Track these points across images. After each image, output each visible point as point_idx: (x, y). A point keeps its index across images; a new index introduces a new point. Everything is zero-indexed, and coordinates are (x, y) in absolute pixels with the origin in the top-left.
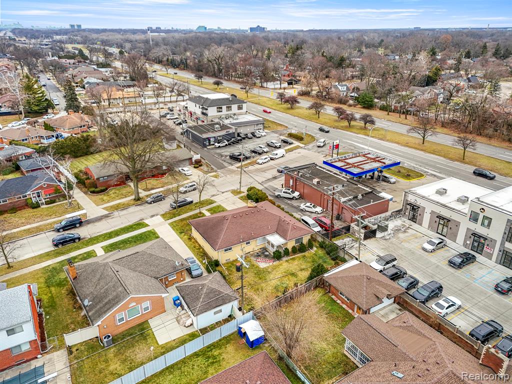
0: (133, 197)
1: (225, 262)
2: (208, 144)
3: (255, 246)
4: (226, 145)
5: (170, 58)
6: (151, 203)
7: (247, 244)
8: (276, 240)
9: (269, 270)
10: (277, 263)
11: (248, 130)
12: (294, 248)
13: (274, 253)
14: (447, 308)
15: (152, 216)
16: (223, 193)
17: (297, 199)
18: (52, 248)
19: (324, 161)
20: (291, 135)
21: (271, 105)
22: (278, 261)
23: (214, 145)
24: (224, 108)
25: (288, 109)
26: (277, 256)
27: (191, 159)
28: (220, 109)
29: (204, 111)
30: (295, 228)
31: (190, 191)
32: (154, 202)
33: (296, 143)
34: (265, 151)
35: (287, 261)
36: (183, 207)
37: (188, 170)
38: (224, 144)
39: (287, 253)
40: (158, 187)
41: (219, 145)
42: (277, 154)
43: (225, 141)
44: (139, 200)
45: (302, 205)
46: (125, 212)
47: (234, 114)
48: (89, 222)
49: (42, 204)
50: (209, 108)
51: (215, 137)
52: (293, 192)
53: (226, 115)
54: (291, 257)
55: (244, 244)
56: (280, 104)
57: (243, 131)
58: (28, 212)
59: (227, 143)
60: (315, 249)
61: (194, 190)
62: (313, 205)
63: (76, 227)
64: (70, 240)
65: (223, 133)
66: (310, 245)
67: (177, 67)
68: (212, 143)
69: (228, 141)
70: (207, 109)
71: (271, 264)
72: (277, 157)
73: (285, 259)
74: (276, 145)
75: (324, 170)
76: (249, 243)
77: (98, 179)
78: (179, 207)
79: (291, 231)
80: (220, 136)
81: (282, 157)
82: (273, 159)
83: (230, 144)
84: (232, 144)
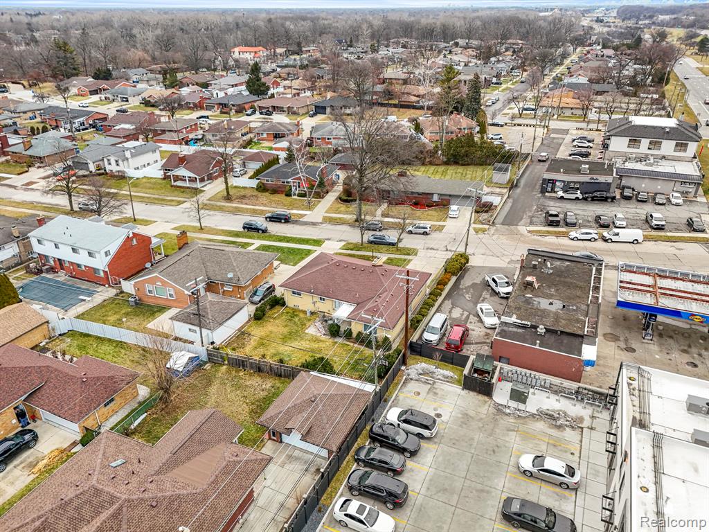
2: (549, 189)
3: (331, 307)
4: (577, 198)
7: (321, 299)
9: (306, 338)
10: (326, 337)
11: (657, 187)
12: (360, 334)
14: (346, 515)
15: (341, 241)
16: (447, 250)
18: (242, 230)
23: (557, 193)
24: (645, 142)
26: (332, 331)
27: (479, 199)
28: (634, 142)
30: (373, 310)
38: (573, 196)
39: (347, 335)
41: (564, 194)
42: (617, 234)
43: (579, 192)
44: (358, 221)
46: (333, 227)
48: (296, 222)
49: (295, 194)
51: (564, 182)
54: (348, 343)
55: (317, 298)
58: (281, 197)
59: (579, 195)
63: (281, 222)
64: (254, 229)
68: (556, 189)
69: (584, 193)
70: (609, 139)
71: (320, 335)
76: (324, 300)
78: (375, 243)
79: (366, 310)
80: (575, 182)
81: (633, 243)
82: (606, 241)
83: (585, 199)
84: (590, 199)
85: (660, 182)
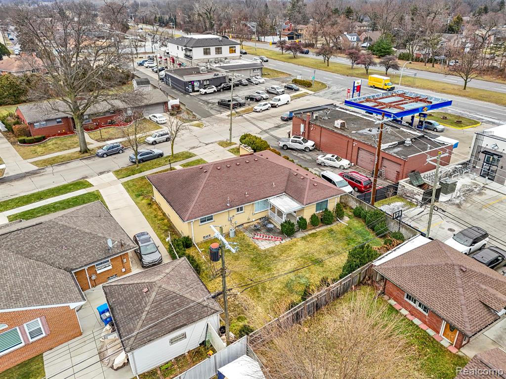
0: (78, 149)
1: (202, 239)
2: (191, 90)
3: (251, 214)
4: (215, 91)
5: (158, 16)
6: (103, 157)
7: (238, 210)
8: (286, 204)
9: (275, 253)
10: (287, 241)
11: (243, 76)
12: (313, 217)
13: (282, 225)
15: (101, 173)
16: (207, 144)
17: (310, 151)
19: (346, 101)
20: (296, 82)
21: (270, 55)
22: (290, 239)
23: (198, 91)
24: (213, 49)
25: (291, 58)
26: (288, 231)
27: (166, 103)
28: (207, 50)
29: (188, 53)
30: (314, 186)
31: (160, 142)
32: (107, 156)
33: (303, 90)
34: (265, 97)
35: (303, 238)
36: (148, 162)
37: (161, 117)
38: (211, 91)
39: (302, 225)
40: (117, 136)
41: (205, 91)
43: (214, 86)
44: (87, 152)
45: (319, 157)
46: (63, 167)
47: (226, 58)
48: (4, 181)
50: (194, 49)
51: (199, 81)
52: (305, 141)
53: (215, 58)
54: (310, 232)
55: (233, 212)
56: (280, 54)
57: (236, 77)
59: (215, 89)
60: (346, 219)
61: (166, 141)
62: (336, 156)
65: (211, 76)
66: (339, 213)
67: (166, 26)
68: (196, 89)
69: (216, 87)
70: (191, 50)
71: (278, 243)
72: (279, 103)
73: (299, 235)
74: (278, 91)
75: (348, 112)
76: (241, 209)
77: (31, 124)
79: (310, 189)
80: (206, 80)
81: (287, 104)
82: (275, 107)
83: (219, 91)
84: (222, 90)
85: (243, 72)
